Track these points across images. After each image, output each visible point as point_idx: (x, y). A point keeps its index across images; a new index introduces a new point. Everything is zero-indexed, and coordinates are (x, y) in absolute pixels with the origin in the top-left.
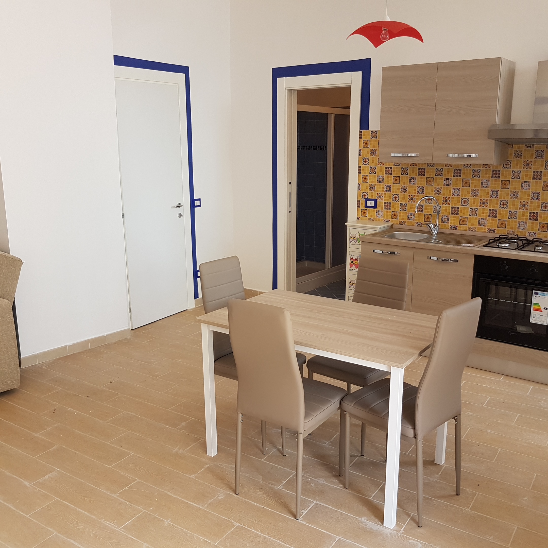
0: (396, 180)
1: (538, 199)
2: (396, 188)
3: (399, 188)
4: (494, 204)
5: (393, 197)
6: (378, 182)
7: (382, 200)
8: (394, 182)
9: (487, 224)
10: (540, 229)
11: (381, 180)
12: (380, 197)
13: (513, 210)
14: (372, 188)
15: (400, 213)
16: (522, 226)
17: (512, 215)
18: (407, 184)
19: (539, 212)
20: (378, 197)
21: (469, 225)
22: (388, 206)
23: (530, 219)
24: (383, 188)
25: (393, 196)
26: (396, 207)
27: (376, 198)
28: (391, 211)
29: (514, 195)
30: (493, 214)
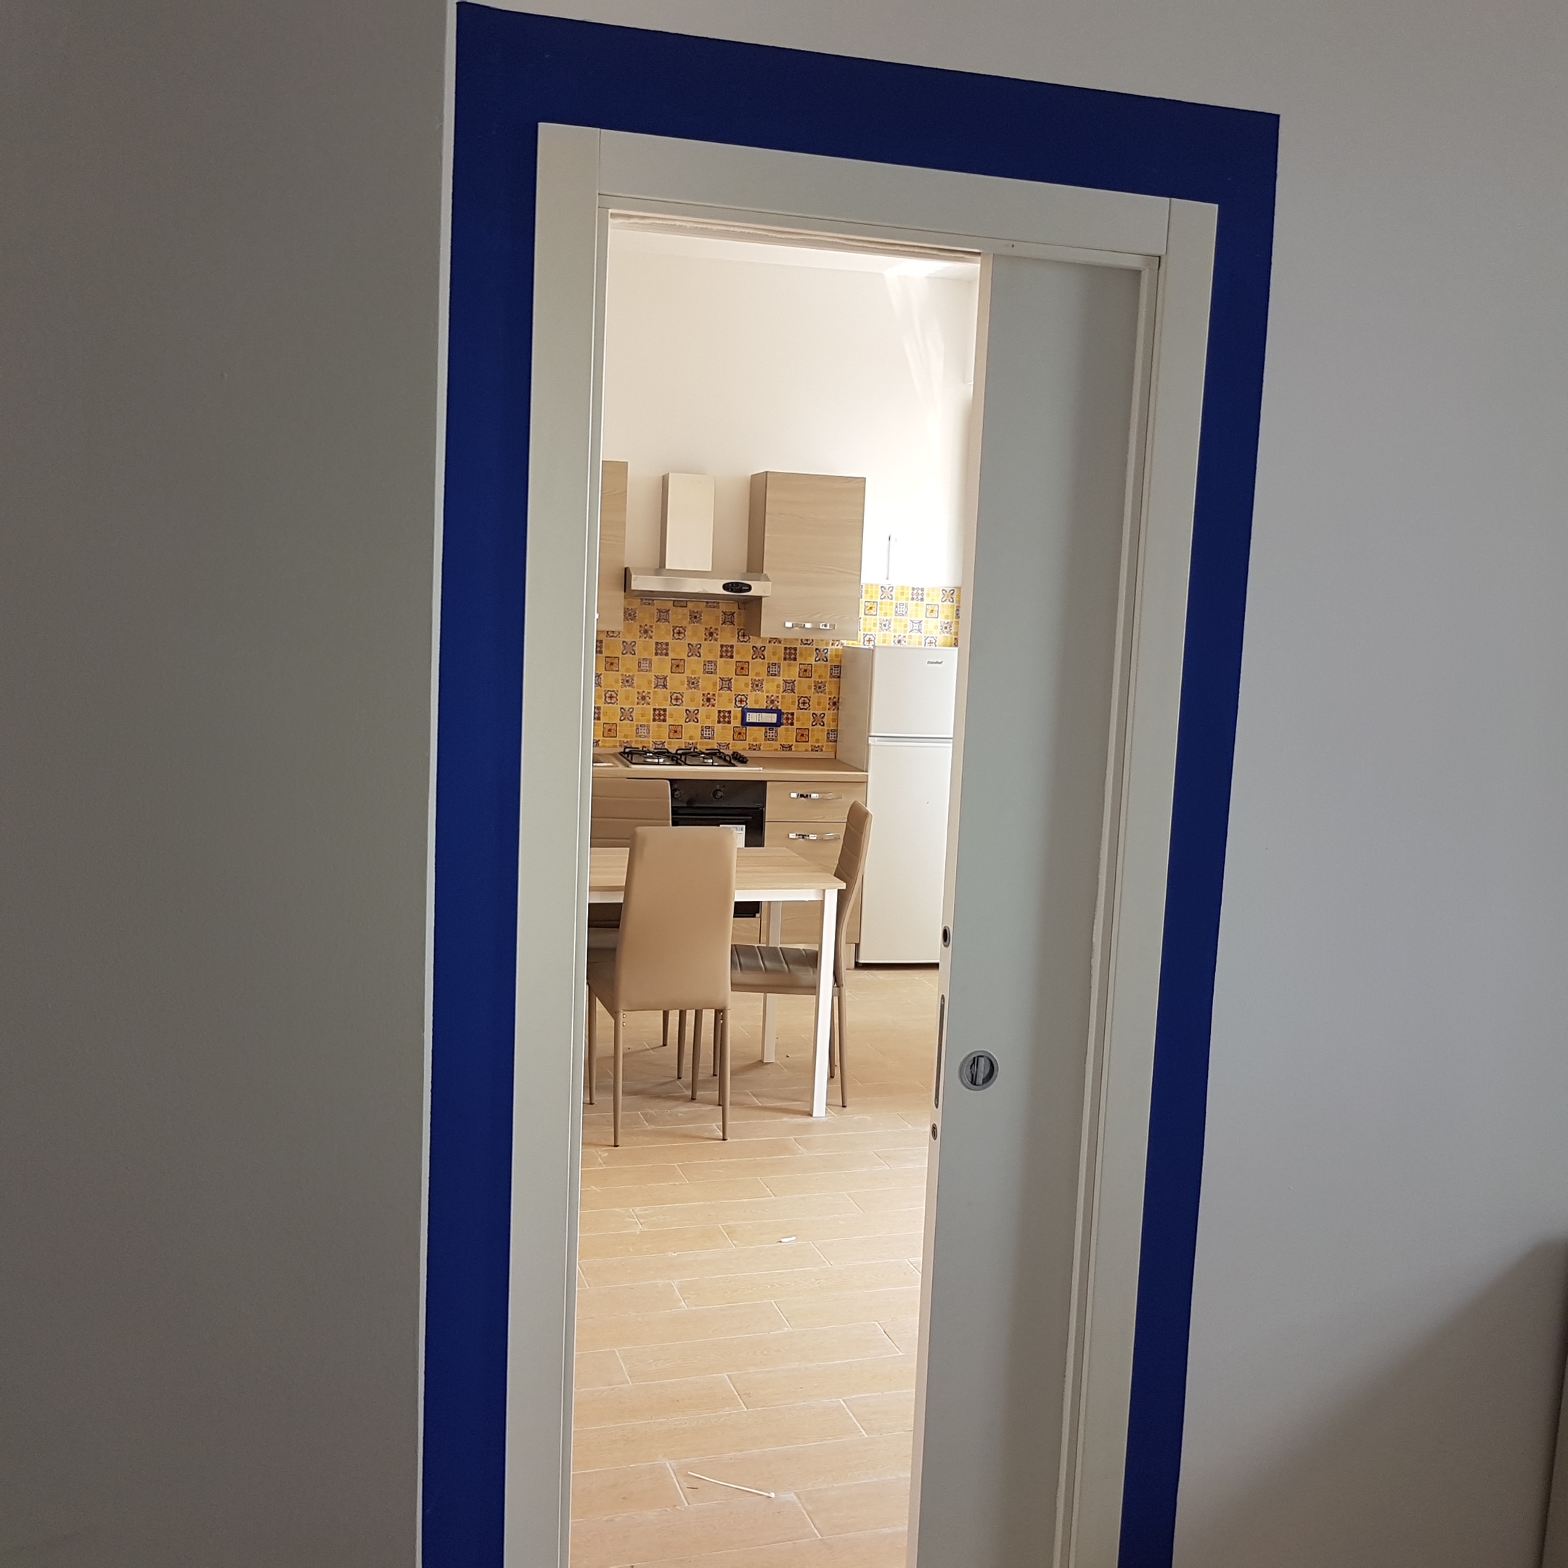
1: (665, 686)
10: (671, 735)
13: (627, 707)
16: (643, 731)
17: (626, 715)
19: (668, 707)
23: (654, 720)
29: (628, 681)
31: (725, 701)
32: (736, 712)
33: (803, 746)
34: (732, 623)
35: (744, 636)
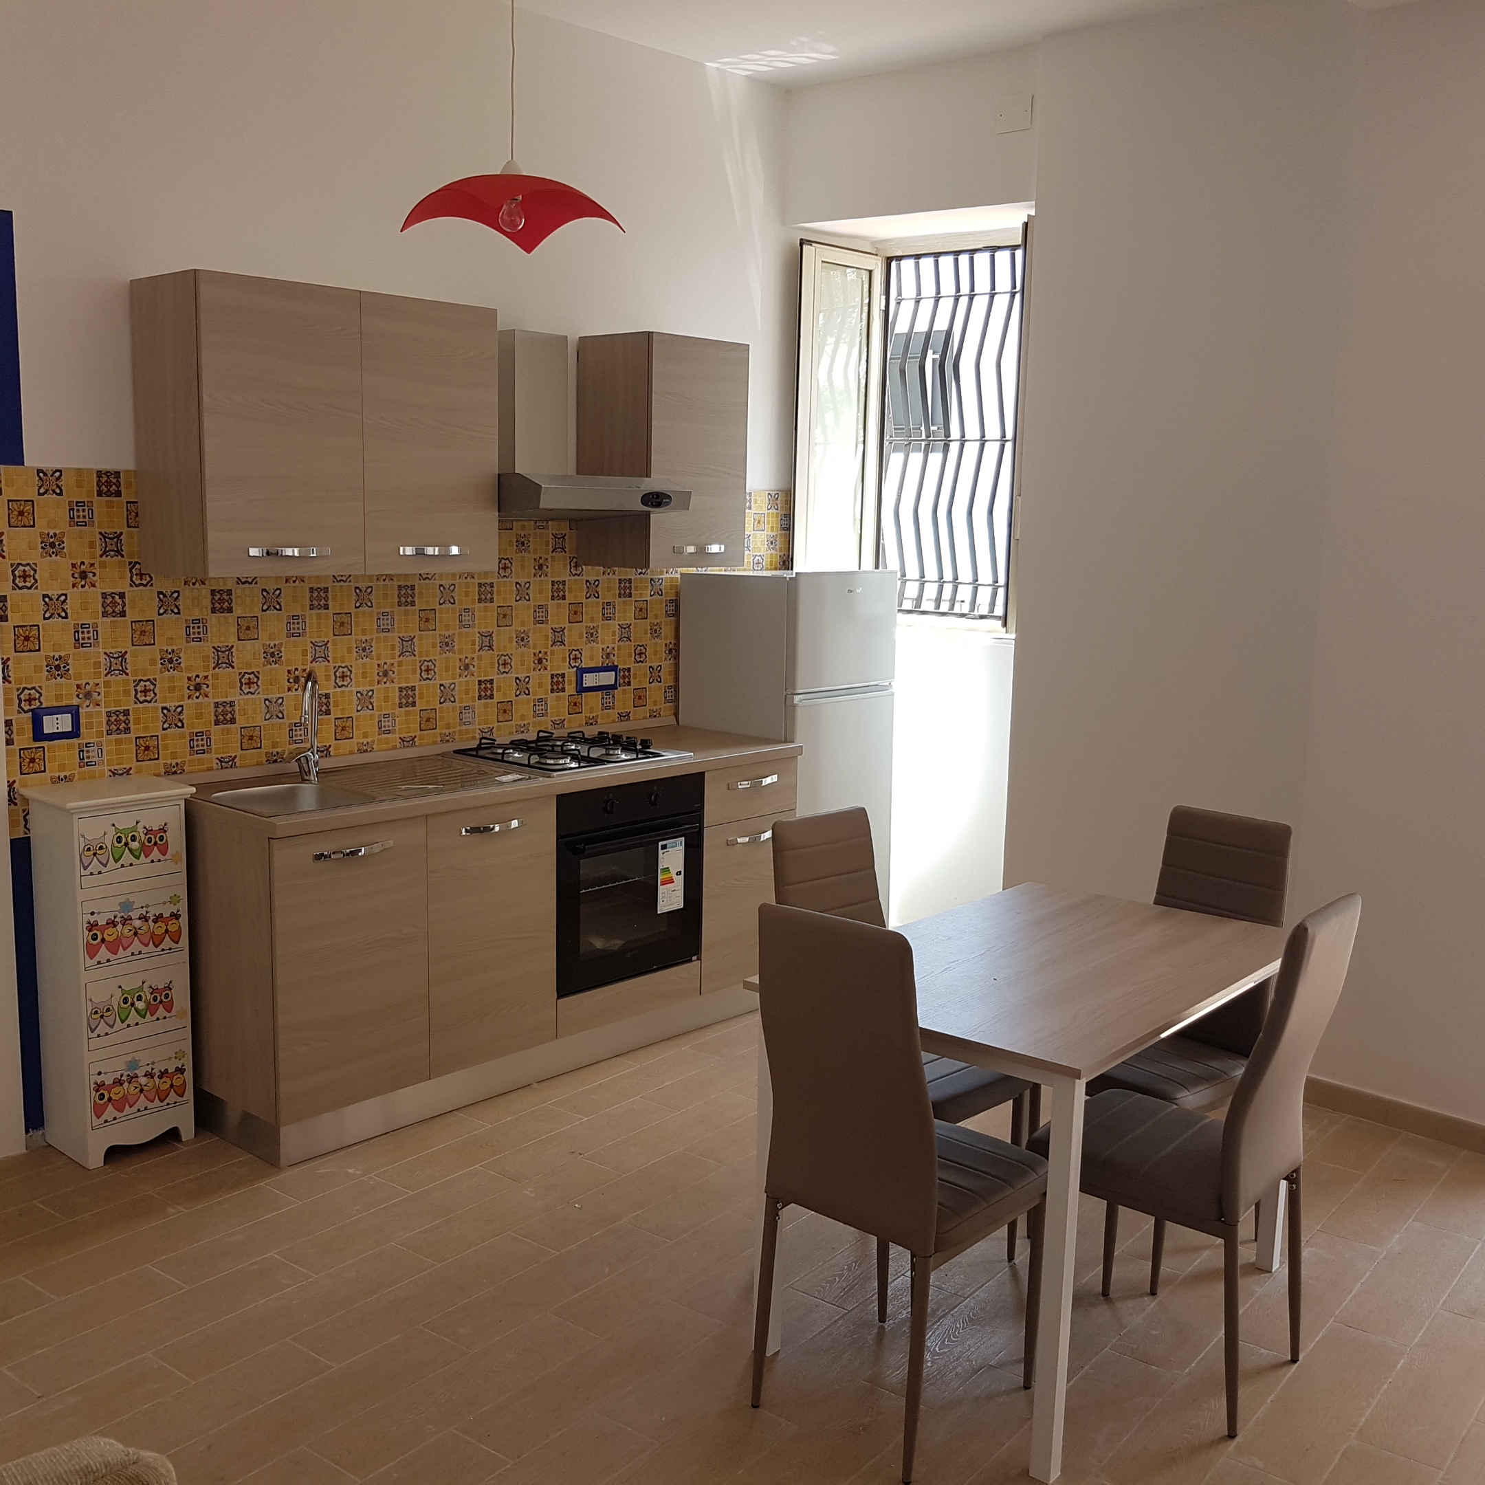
0: (143, 633)
1: (490, 647)
2: (143, 661)
3: (156, 659)
4: (407, 675)
5: (136, 690)
6: (78, 643)
7: (98, 705)
8: (135, 640)
9: (397, 728)
10: (500, 717)
11: (89, 638)
12: (88, 695)
13: (446, 682)
14: (58, 668)
15: (165, 738)
16: (467, 716)
17: (447, 694)
18: (180, 644)
19: (495, 678)
20: (81, 696)
21: (358, 739)
22: (119, 722)
23: (480, 698)
24: (97, 665)
25: (137, 685)
26: (147, 721)
27: (75, 701)
28: (133, 735)
29: (447, 644)
30: (408, 697)
31: (559, 663)
32: (571, 674)
33: (641, 711)
34: (563, 549)
35: (576, 566)
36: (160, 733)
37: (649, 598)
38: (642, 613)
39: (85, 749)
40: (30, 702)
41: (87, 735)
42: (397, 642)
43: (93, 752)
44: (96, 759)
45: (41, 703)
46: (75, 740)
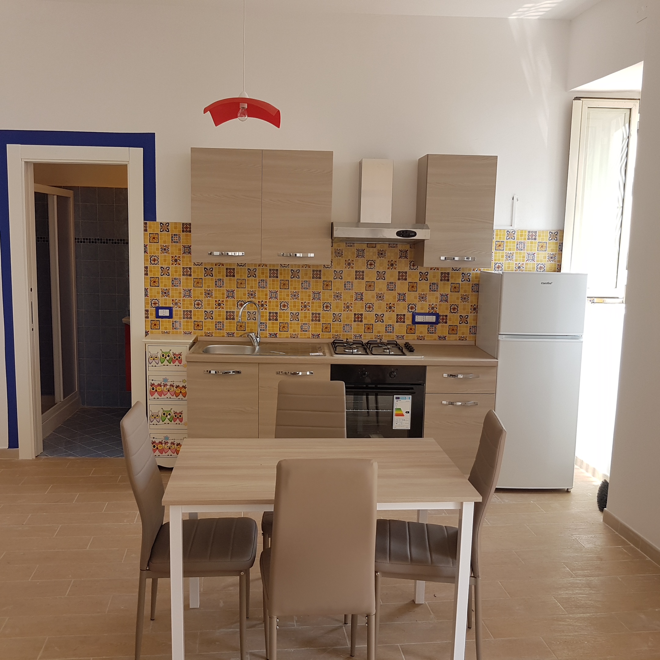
0: (198, 282)
1: (362, 299)
2: (197, 293)
3: (202, 293)
4: (316, 307)
5: (195, 304)
6: (173, 285)
7: (180, 308)
8: (195, 285)
9: (310, 329)
10: (366, 331)
11: (177, 283)
12: (176, 304)
13: (337, 313)
14: (165, 293)
15: (205, 322)
16: (347, 328)
17: (336, 318)
18: (213, 288)
19: (363, 313)
20: (174, 304)
21: (291, 331)
22: (188, 315)
23: (355, 321)
24: (180, 293)
25: (195, 302)
26: (199, 315)
27: (171, 306)
28: (193, 320)
29: (338, 296)
30: (316, 317)
31: (402, 308)
32: (409, 315)
33: (453, 336)
34: (406, 257)
35: (414, 265)
36: (203, 320)
37: (460, 282)
38: (455, 289)
39: (174, 323)
40: (155, 304)
41: (175, 318)
42: (311, 294)
43: (177, 325)
44: (178, 327)
45: (159, 305)
46: (171, 319)
